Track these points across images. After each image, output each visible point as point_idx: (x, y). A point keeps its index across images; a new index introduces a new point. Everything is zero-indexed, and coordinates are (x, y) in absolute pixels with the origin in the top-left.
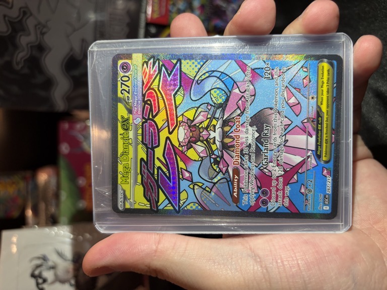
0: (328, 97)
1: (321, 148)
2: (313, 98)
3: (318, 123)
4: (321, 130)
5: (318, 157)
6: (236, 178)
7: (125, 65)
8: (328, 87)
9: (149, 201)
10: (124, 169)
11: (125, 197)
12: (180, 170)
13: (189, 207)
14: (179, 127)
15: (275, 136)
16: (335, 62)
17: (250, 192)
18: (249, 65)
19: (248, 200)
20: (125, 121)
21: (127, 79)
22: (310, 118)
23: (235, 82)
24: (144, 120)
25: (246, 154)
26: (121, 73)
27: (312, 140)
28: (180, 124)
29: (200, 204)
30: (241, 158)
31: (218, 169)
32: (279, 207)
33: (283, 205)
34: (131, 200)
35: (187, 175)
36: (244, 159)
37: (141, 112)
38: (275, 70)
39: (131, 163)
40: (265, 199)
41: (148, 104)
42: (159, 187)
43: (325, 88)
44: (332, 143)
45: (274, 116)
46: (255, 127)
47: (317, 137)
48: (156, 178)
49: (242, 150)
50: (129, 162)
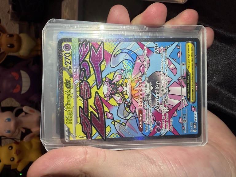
0: (192, 63)
1: (190, 94)
2: (183, 64)
3: (187, 80)
4: (189, 84)
5: (189, 100)
6: (141, 116)
7: (67, 45)
8: (192, 57)
9: (85, 134)
10: (69, 114)
11: (69, 133)
12: (105, 113)
13: (112, 137)
14: (103, 85)
15: (162, 88)
16: (195, 43)
17: (150, 124)
18: (145, 45)
19: (148, 129)
20: (68, 82)
21: (69, 55)
22: (182, 77)
23: (137, 56)
24: (81, 81)
25: (146, 100)
26: (65, 51)
27: (184, 90)
28: (104, 83)
29: (119, 134)
30: (143, 102)
31: (129, 110)
32: (167, 132)
33: (169, 130)
34: (74, 135)
35: (110, 115)
36: (145, 103)
37: (79, 76)
38: (161, 48)
39: (73, 110)
40: (158, 128)
41: (83, 71)
42: (92, 124)
43: (190, 58)
44: (196, 92)
45: (161, 76)
46: (151, 83)
47: (187, 88)
48: (90, 119)
49: (144, 98)
50: (72, 109)
